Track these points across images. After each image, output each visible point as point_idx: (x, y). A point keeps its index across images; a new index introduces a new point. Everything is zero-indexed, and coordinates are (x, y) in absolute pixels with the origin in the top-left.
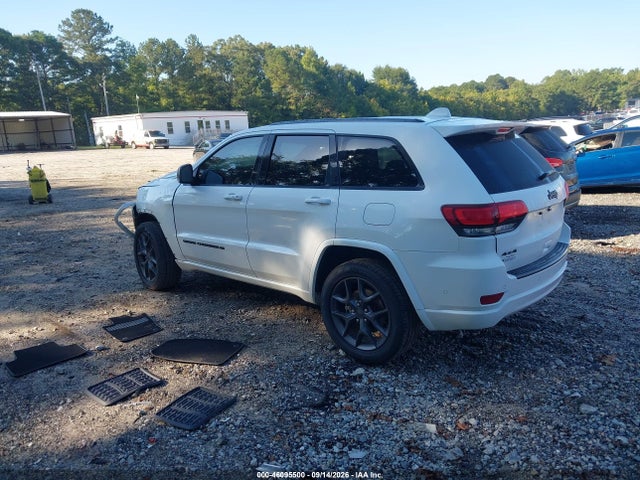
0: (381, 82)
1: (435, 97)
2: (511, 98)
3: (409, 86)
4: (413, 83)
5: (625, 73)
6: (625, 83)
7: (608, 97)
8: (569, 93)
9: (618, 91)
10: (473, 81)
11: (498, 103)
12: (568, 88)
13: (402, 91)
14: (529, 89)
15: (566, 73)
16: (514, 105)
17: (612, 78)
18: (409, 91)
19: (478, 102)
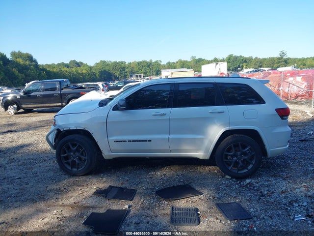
0: (18, 60)
1: (48, 69)
2: (84, 72)
3: (34, 63)
4: (35, 61)
5: (127, 63)
6: (128, 68)
7: (122, 73)
8: (107, 71)
9: (126, 71)
10: (63, 63)
11: (79, 73)
12: (107, 69)
13: (30, 65)
14: (91, 68)
15: (104, 62)
16: (86, 75)
17: (123, 65)
18: (34, 66)
19: (69, 73)
